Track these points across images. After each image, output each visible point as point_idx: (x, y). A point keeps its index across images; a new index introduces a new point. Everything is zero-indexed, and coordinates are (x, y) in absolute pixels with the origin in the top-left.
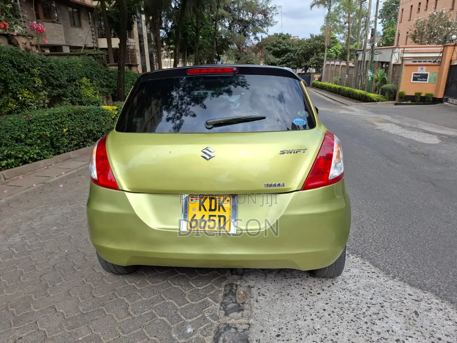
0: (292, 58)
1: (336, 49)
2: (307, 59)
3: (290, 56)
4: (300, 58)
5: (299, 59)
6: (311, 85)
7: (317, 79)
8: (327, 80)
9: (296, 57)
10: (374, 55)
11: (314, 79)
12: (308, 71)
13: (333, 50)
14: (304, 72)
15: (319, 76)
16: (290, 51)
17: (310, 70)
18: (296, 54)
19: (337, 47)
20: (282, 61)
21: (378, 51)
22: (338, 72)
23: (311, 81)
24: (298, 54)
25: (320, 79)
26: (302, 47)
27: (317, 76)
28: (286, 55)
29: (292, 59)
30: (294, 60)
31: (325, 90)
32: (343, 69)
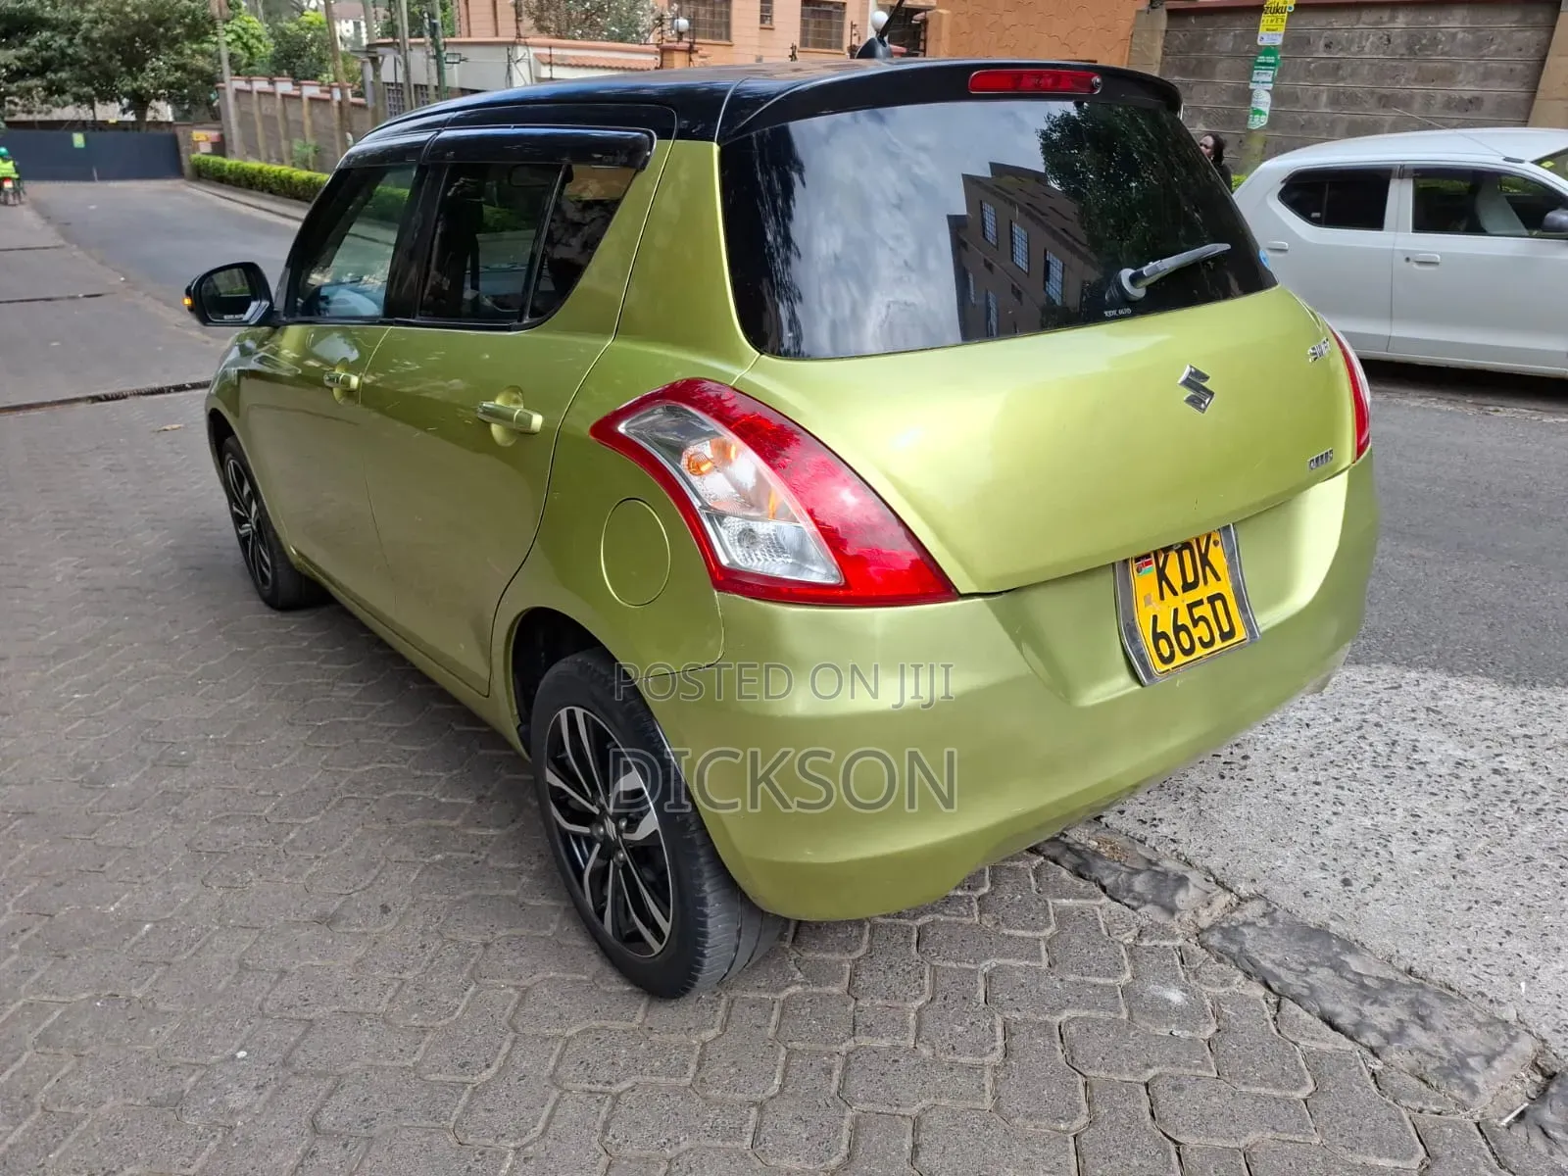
0: (64, 54)
1: (240, 31)
2: (135, 63)
3: (55, 46)
4: (103, 56)
5: (96, 62)
6: (187, 170)
7: (206, 148)
8: (253, 151)
9: (84, 53)
10: (446, 65)
11: (195, 147)
12: (150, 115)
13: (232, 36)
14: (130, 117)
15: (214, 135)
16: (44, 24)
17: (157, 111)
18: (78, 40)
19: (244, 25)
20: (19, 64)
21: (456, 50)
22: (301, 124)
23: (183, 155)
24: (86, 39)
25: (220, 147)
26: (99, 10)
27: (202, 138)
28: (34, 41)
29: (65, 60)
30: (74, 62)
31: (262, 190)
32: (317, 111)
